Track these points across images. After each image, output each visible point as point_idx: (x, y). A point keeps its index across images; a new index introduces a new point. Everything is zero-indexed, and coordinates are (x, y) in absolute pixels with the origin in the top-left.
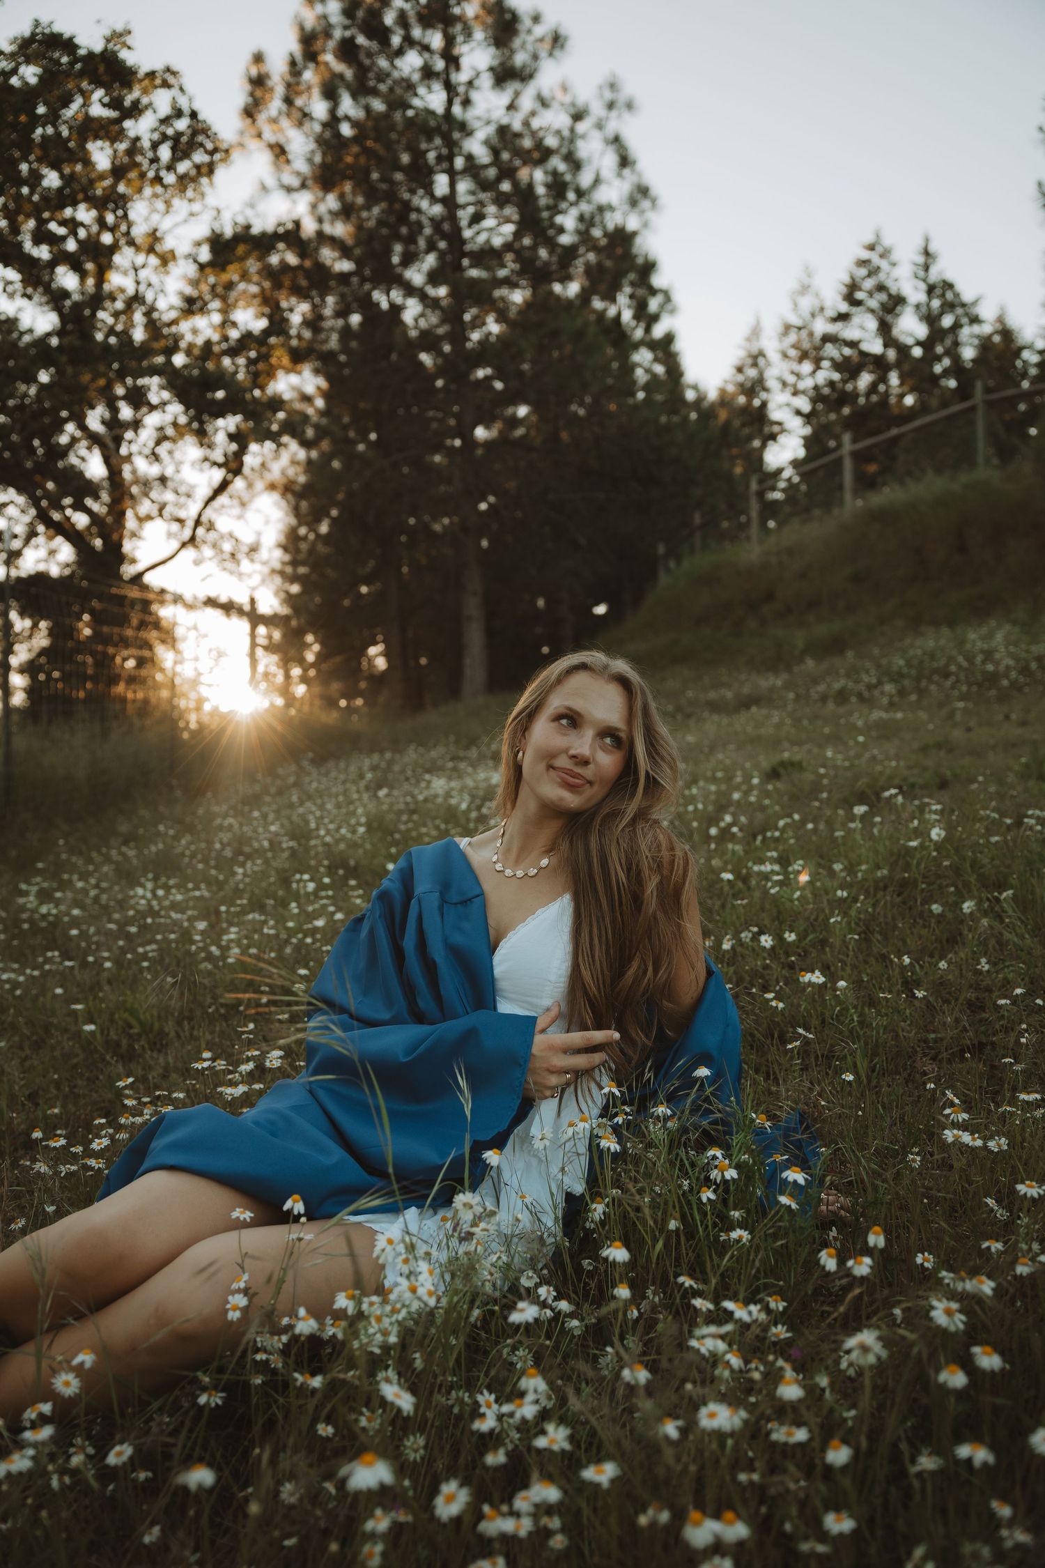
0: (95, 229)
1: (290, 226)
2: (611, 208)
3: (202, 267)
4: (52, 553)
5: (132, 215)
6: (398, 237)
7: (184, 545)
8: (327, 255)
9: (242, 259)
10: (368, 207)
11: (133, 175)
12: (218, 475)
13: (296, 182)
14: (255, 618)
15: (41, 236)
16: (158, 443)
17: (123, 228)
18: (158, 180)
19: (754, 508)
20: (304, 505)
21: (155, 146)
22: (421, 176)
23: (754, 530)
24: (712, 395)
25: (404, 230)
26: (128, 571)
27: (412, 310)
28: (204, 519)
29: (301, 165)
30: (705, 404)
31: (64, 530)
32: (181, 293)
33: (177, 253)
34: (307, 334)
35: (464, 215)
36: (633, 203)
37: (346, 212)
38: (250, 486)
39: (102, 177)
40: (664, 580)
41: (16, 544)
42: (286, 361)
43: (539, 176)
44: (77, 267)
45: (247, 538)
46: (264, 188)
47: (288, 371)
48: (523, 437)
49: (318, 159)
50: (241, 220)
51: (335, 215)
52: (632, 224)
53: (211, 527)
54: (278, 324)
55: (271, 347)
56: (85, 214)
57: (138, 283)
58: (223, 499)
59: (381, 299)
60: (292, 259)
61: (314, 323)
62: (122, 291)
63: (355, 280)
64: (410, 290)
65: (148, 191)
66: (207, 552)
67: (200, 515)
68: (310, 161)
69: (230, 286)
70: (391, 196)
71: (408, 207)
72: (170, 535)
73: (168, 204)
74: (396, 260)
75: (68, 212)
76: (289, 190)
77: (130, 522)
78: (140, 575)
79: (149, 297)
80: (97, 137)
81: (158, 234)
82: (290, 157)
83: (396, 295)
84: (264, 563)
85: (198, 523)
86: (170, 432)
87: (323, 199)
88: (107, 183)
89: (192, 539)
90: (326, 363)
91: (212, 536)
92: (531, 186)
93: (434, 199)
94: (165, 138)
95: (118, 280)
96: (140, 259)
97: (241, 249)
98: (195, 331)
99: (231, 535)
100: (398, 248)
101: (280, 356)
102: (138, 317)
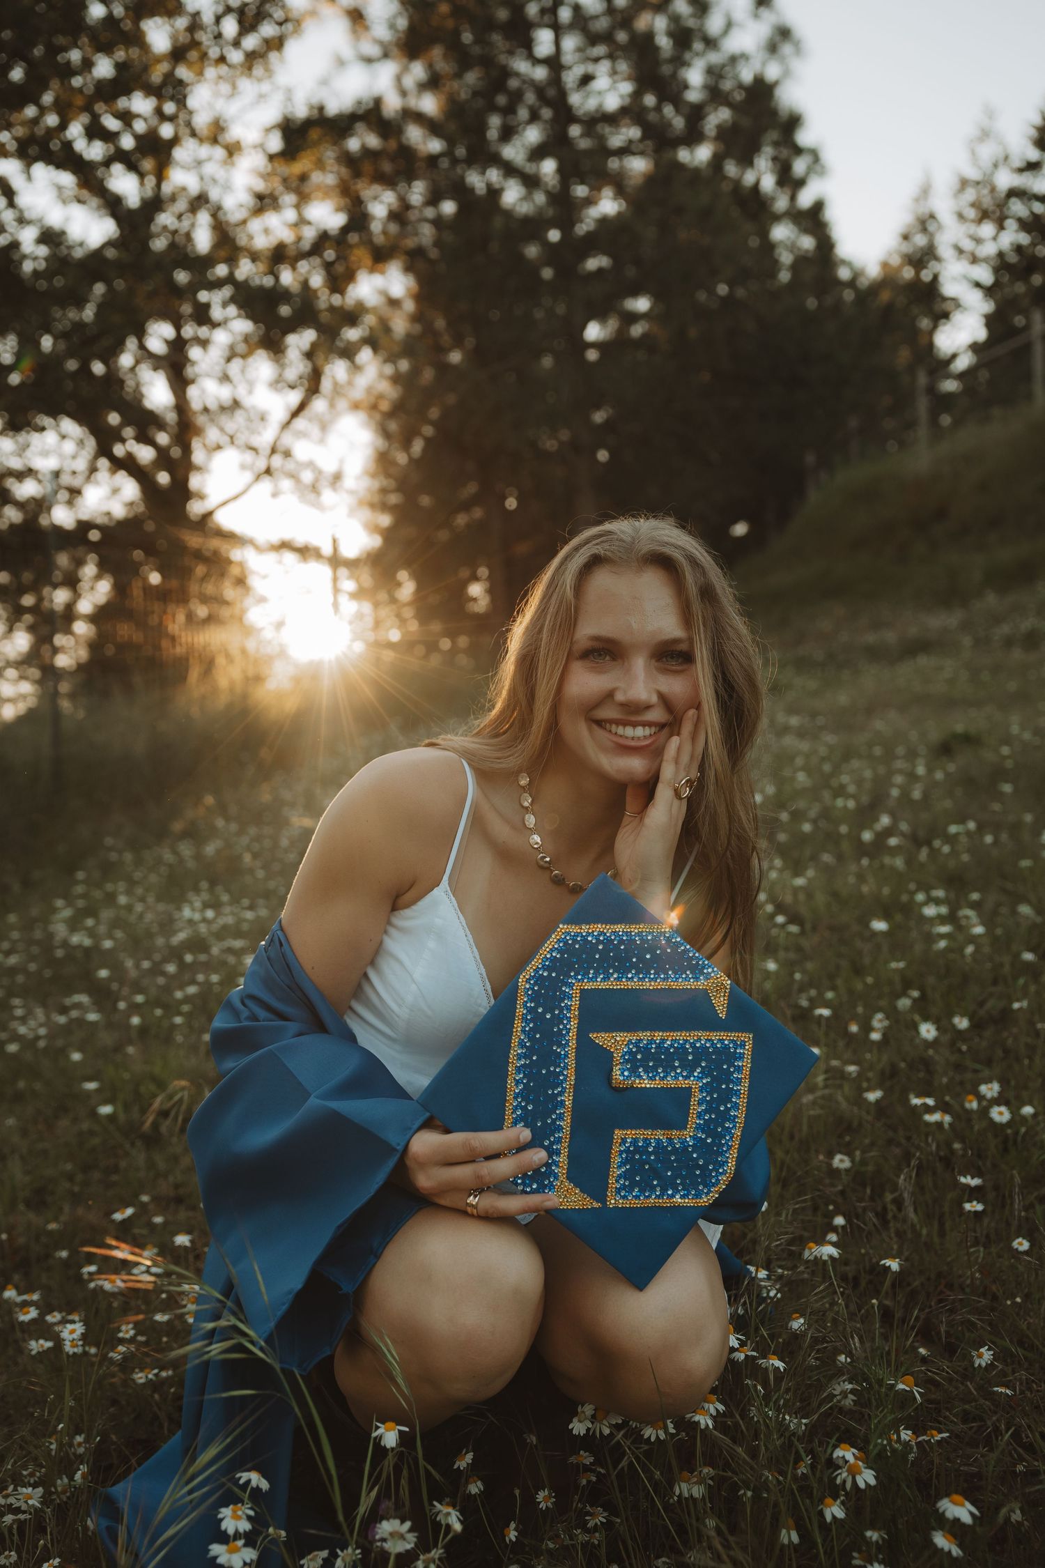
0: (154, 121)
1: (371, 105)
2: (744, 57)
3: (271, 158)
4: (115, 491)
5: (192, 102)
6: (493, 108)
7: (258, 478)
8: (414, 134)
9: (316, 144)
10: (458, 75)
11: (193, 55)
12: (295, 397)
13: (374, 51)
14: (336, 561)
15: (95, 131)
16: (229, 360)
17: (182, 116)
18: (222, 59)
19: (922, 405)
20: (393, 426)
21: (218, 19)
22: (521, 34)
23: (922, 432)
24: (873, 271)
25: (501, 100)
26: (195, 508)
27: (512, 195)
28: (280, 448)
29: (381, 31)
30: (863, 283)
31: (128, 465)
32: (250, 190)
33: (243, 144)
34: (393, 228)
35: (570, 78)
36: (772, 48)
37: (432, 83)
38: (332, 405)
39: (158, 59)
40: (814, 496)
41: (76, 482)
42: (368, 261)
43: (660, 23)
44: (132, 166)
45: (329, 467)
46: (341, 63)
47: (372, 270)
48: (645, 336)
49: (402, 23)
50: (315, 101)
51: (424, 86)
52: (772, 72)
53: (287, 454)
54: (358, 219)
55: (351, 247)
56: (141, 104)
57: (202, 179)
58: (300, 423)
59: (476, 181)
60: (373, 141)
61: (399, 215)
62: (184, 189)
63: (445, 163)
64: (510, 170)
65: (211, 72)
66: (286, 484)
67: (275, 443)
68: (392, 26)
69: (303, 178)
70: (487, 62)
71: (506, 73)
72: (243, 467)
73: (234, 87)
74: (493, 134)
75: (122, 103)
76: (369, 60)
77: (198, 456)
78: (209, 515)
79: (214, 194)
80: (152, 14)
81: (221, 123)
82: (368, 23)
83: (494, 175)
84: (351, 492)
85: (273, 451)
86: (242, 348)
87: (405, 69)
88: (163, 68)
89: (268, 471)
90: (415, 261)
91: (290, 465)
92: (649, 36)
93: (536, 61)
94: (229, 10)
95: (181, 178)
96: (204, 151)
97: (314, 134)
98: (266, 231)
99: (311, 465)
100: (495, 121)
101: (361, 255)
102: (204, 218)
